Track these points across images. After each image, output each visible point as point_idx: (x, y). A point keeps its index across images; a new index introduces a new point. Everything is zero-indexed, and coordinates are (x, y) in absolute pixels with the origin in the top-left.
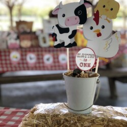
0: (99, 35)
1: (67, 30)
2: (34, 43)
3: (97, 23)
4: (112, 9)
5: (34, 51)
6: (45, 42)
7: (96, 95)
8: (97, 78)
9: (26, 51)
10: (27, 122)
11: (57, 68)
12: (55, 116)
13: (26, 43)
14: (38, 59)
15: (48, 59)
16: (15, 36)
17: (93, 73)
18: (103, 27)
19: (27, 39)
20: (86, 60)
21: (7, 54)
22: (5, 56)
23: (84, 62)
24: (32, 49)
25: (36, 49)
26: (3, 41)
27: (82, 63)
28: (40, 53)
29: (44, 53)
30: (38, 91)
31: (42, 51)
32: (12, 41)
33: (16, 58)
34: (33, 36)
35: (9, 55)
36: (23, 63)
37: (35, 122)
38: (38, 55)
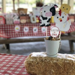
0: (61, 21)
1: (46, 18)
2: (28, 21)
3: (60, 15)
4: (67, 9)
5: (28, 25)
6: (34, 20)
7: (59, 48)
8: (60, 41)
9: (23, 25)
10: (28, 60)
11: (40, 35)
12: (41, 58)
13: (24, 21)
14: (30, 30)
15: (35, 30)
16: (17, 17)
17: (58, 38)
18: (63, 17)
19: (24, 19)
20: (55, 33)
21: (13, 27)
22: (12, 28)
23: (54, 33)
24: (27, 24)
25: (29, 24)
26: (11, 20)
27: (53, 34)
28: (31, 26)
29: (33, 26)
30: (30, 48)
31: (32, 25)
32: (16, 20)
33: (18, 29)
34: (27, 17)
35: (14, 28)
36: (21, 32)
37: (32, 60)
38: (30, 28)
